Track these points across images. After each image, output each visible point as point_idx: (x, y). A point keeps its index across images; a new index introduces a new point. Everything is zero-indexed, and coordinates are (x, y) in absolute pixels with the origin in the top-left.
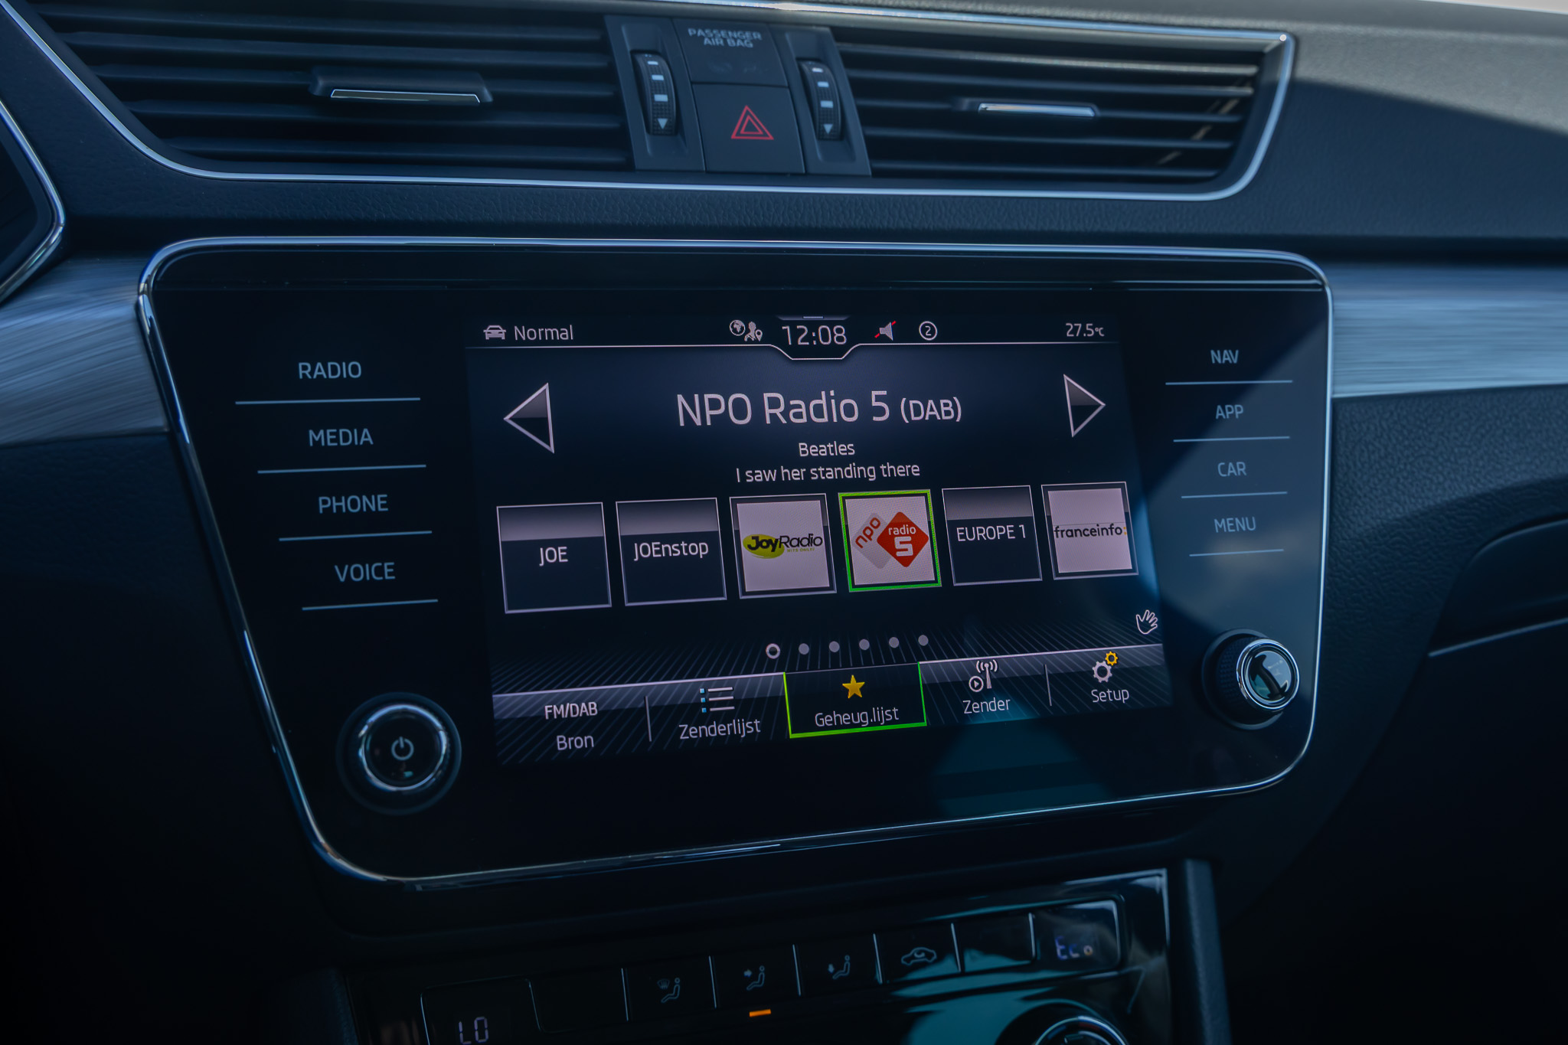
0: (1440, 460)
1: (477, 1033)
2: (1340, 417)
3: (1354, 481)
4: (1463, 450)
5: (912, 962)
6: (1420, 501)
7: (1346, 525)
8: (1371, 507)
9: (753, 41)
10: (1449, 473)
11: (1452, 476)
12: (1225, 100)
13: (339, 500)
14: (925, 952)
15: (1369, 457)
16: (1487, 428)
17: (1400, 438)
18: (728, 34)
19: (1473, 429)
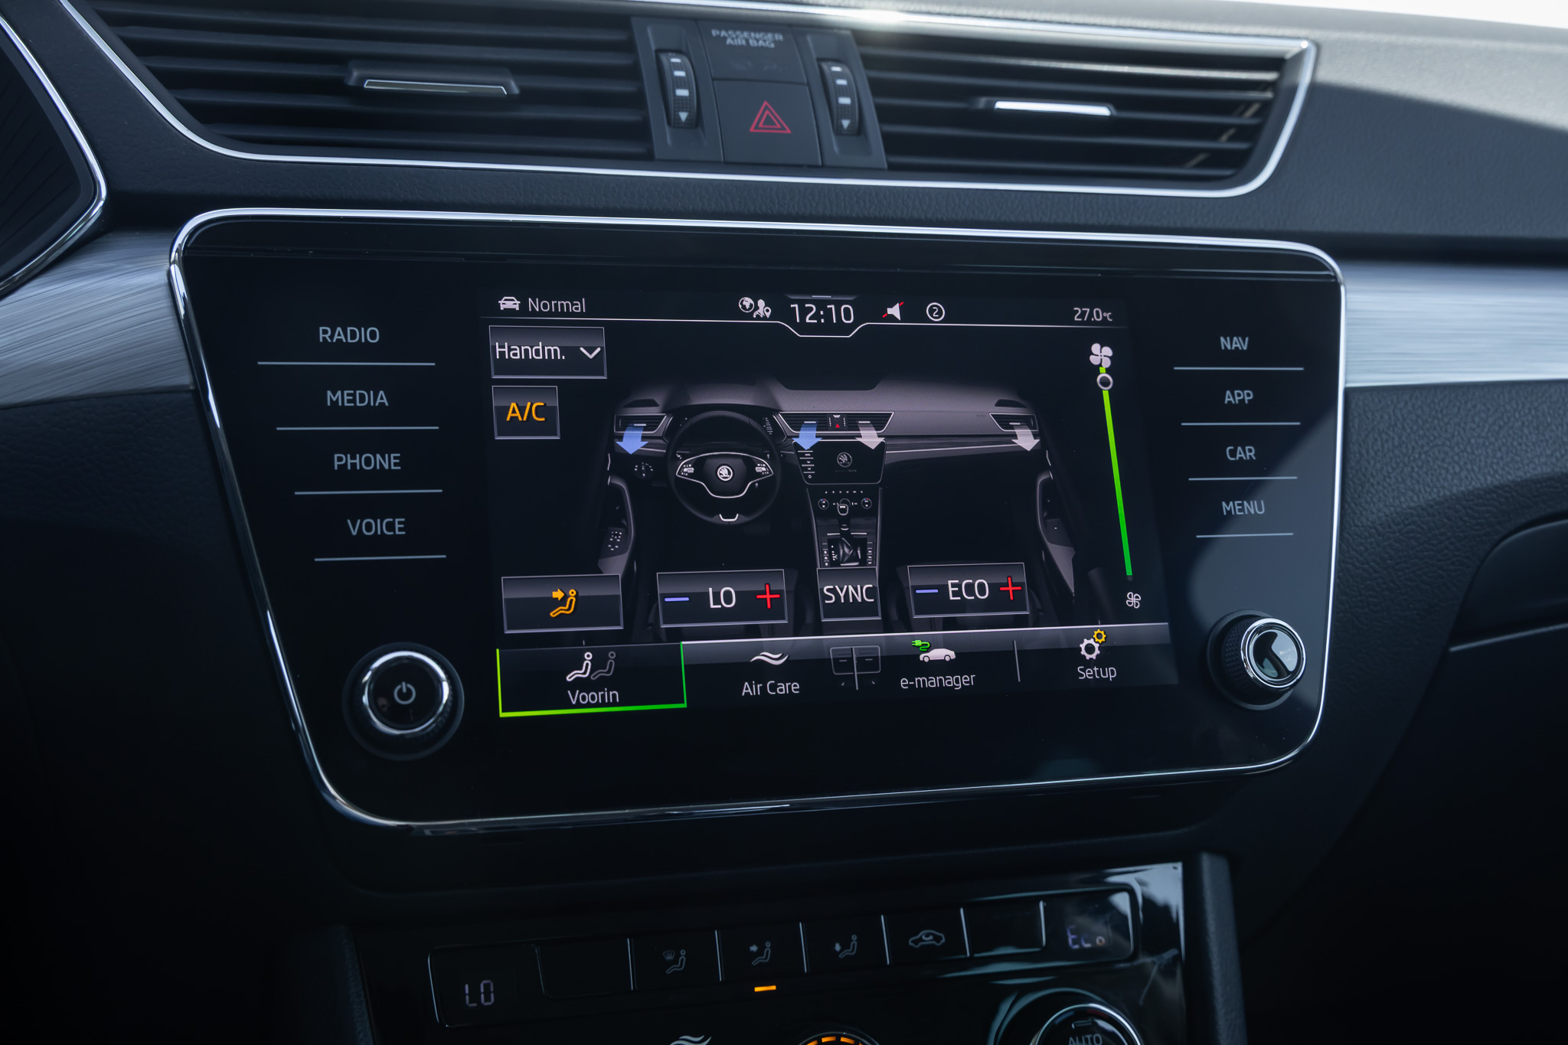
0: (1456, 449)
1: (482, 996)
2: (1353, 406)
3: (1366, 469)
4: (1481, 441)
5: (920, 944)
6: (1435, 490)
7: (1358, 512)
8: (1385, 495)
9: (775, 42)
10: (1465, 463)
11: (1469, 466)
12: (1249, 103)
13: (353, 457)
14: (932, 934)
15: (1383, 446)
16: (1506, 420)
17: (1415, 428)
18: (750, 36)
19: (1491, 420)
